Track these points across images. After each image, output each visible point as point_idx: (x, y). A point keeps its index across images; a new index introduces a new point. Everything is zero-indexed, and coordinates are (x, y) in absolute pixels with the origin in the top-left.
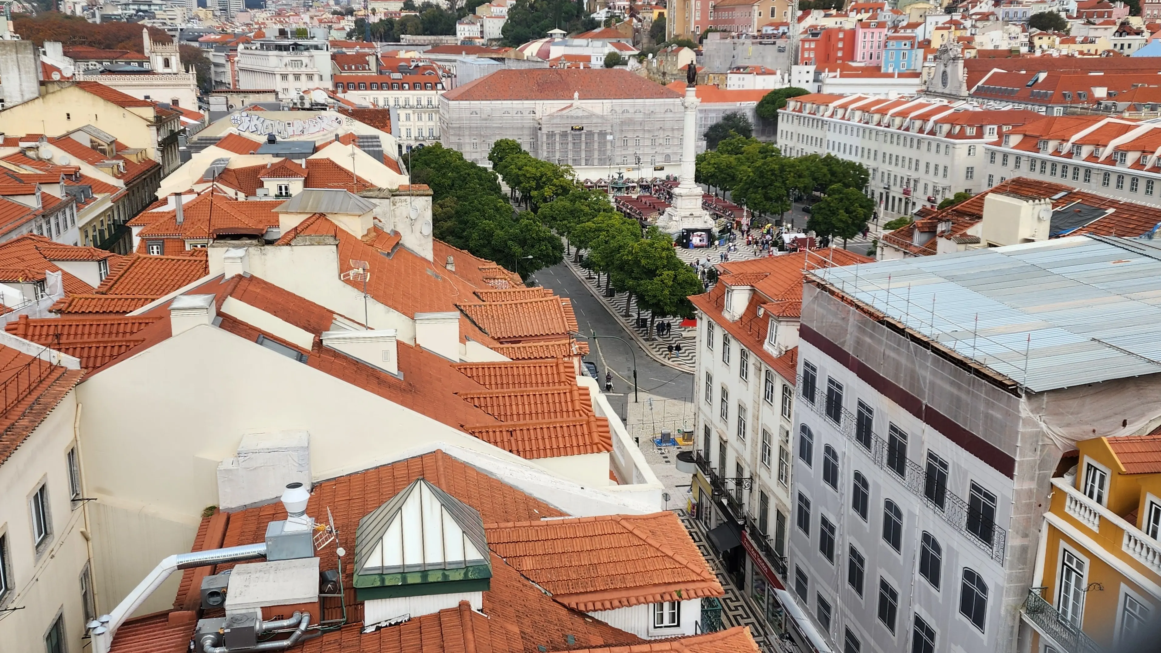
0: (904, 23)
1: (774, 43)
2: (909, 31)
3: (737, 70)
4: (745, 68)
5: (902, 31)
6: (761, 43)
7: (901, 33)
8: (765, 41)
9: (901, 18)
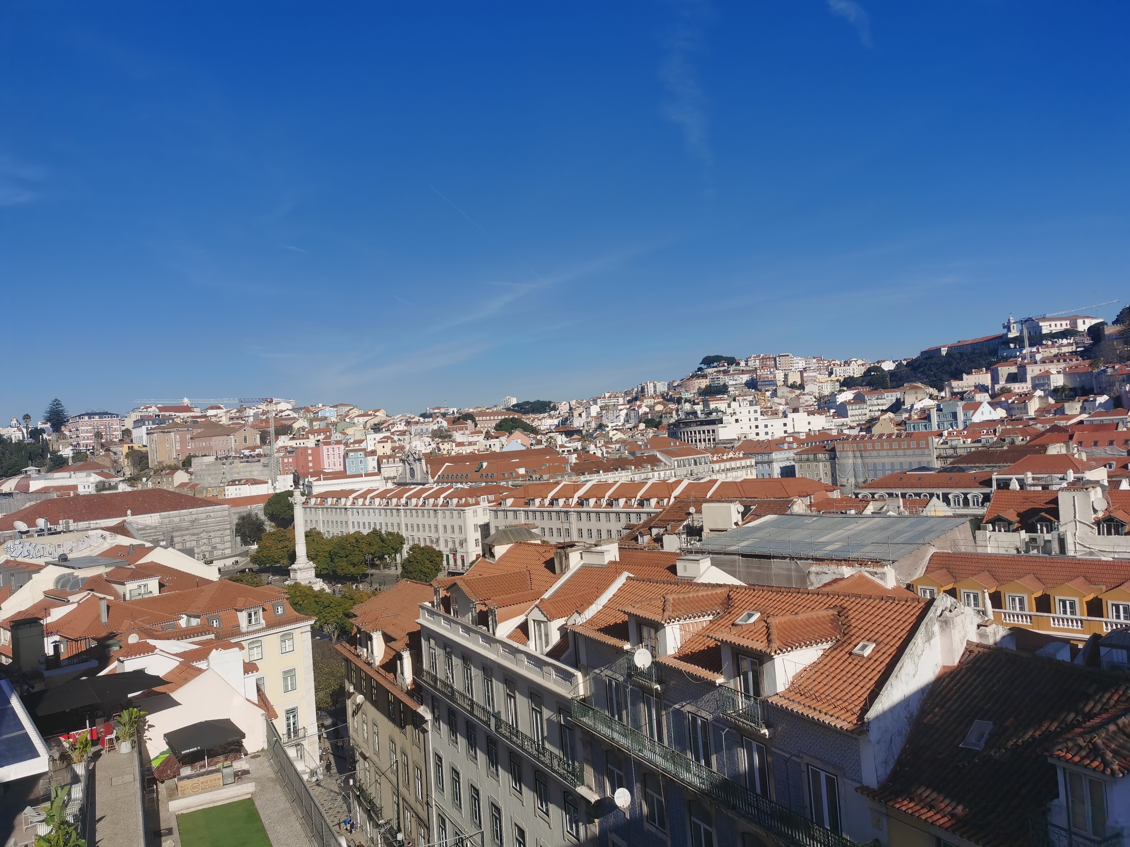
0: (352, 441)
1: (259, 461)
2: (357, 445)
3: (233, 483)
4: (240, 481)
5: (352, 446)
6: (247, 462)
7: (352, 447)
8: (250, 459)
9: (348, 437)
